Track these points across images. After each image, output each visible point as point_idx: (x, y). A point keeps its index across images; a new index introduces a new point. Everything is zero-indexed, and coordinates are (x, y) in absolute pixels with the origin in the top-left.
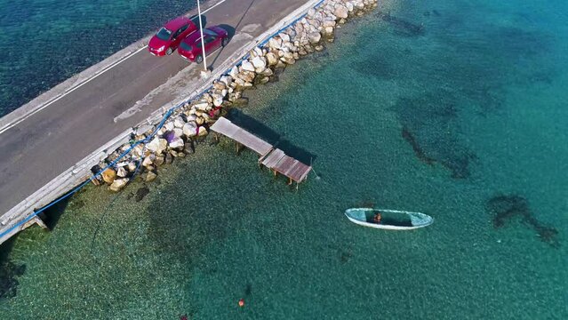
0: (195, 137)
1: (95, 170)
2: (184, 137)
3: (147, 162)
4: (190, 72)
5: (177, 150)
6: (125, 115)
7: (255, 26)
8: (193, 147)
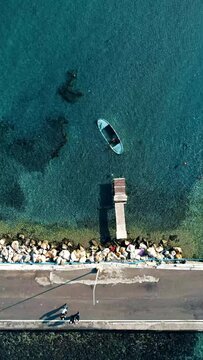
0: (132, 243)
1: (183, 262)
2: (137, 247)
3: (161, 249)
4: (103, 279)
5: (145, 243)
6: (152, 279)
7: (39, 280)
8: (138, 238)
